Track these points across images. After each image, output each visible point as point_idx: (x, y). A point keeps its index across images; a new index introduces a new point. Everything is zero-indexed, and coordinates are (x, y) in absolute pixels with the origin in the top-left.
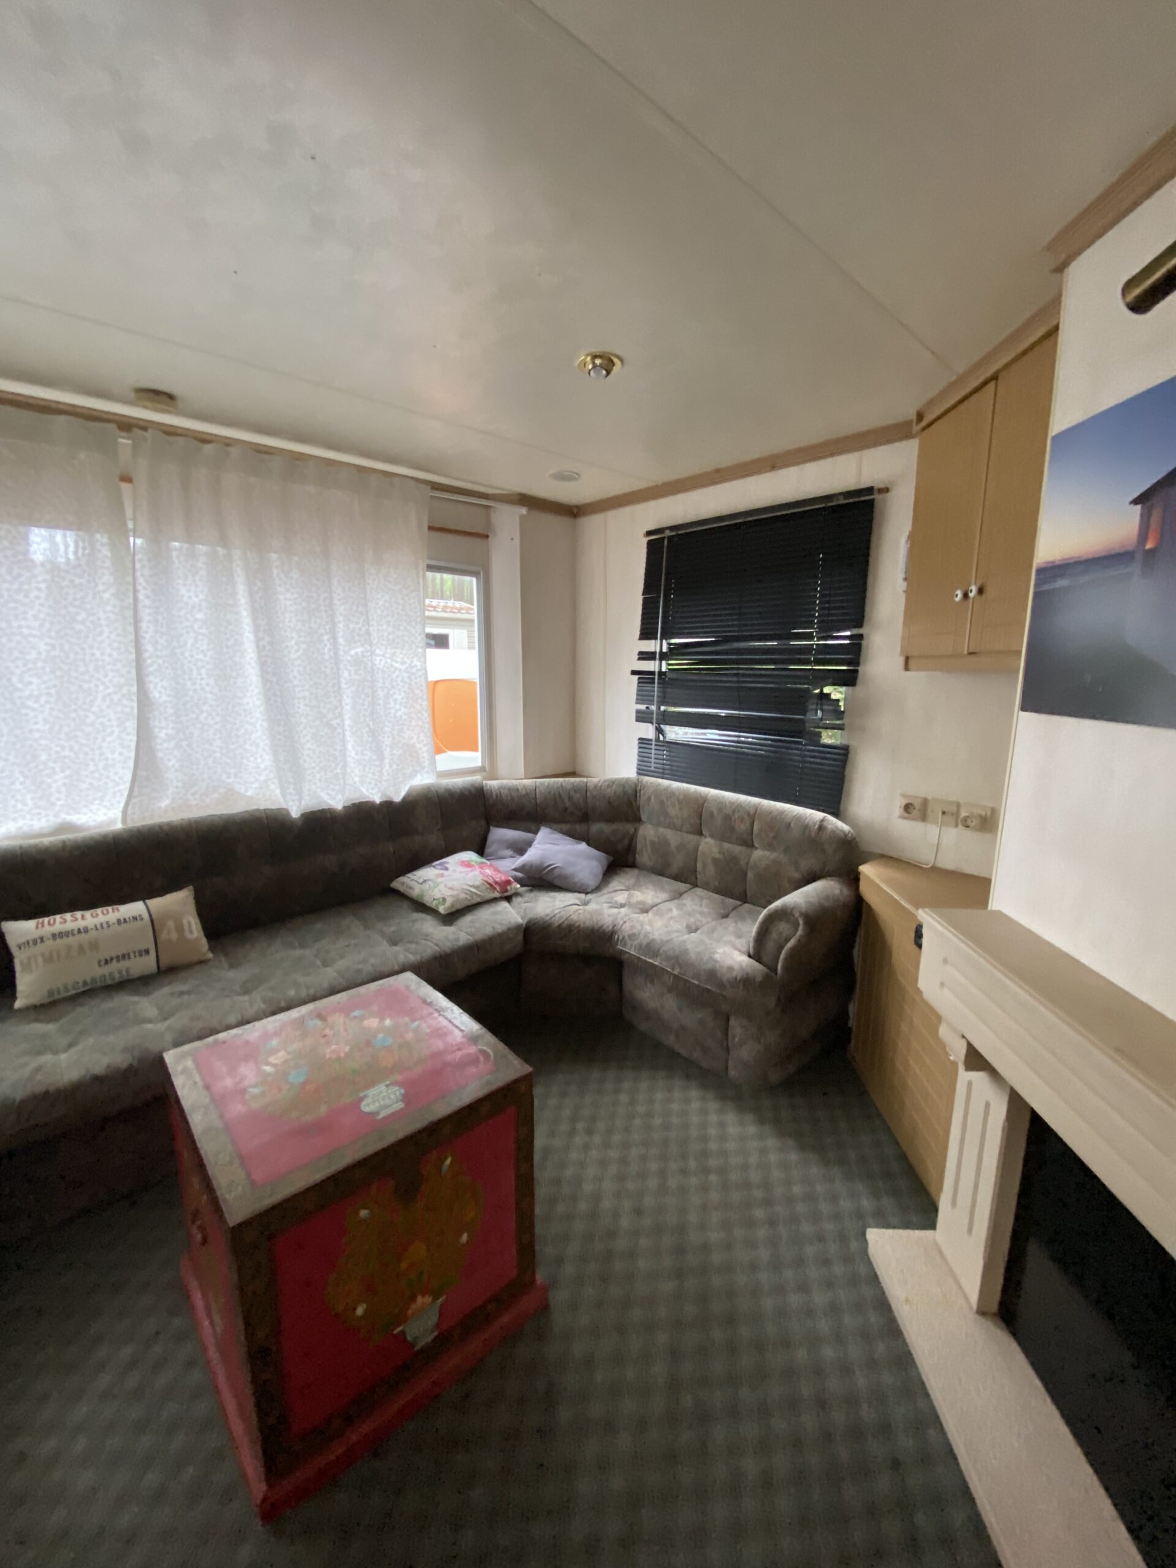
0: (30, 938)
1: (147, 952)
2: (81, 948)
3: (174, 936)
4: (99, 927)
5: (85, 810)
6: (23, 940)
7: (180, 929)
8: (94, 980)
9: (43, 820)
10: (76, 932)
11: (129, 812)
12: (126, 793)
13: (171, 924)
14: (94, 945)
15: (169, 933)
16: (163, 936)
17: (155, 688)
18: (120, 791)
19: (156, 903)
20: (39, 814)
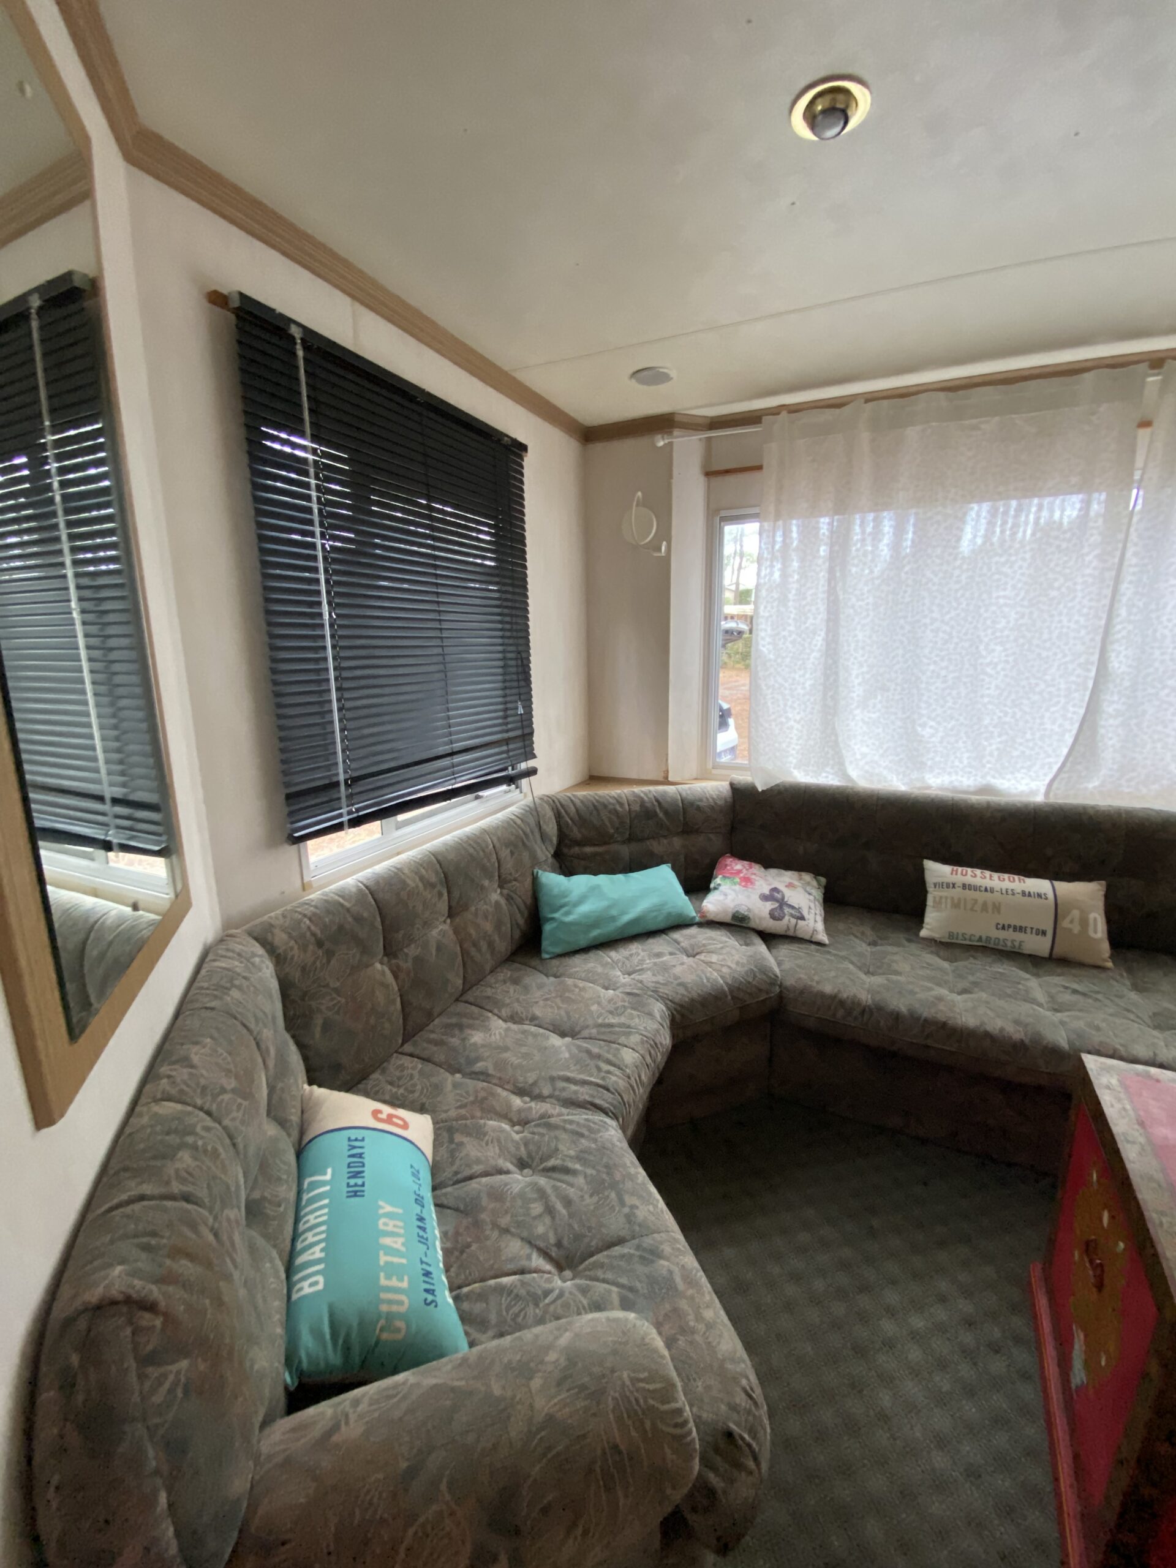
0: (946, 880)
1: (1044, 933)
2: (985, 905)
3: (1076, 929)
4: (1004, 892)
5: (1009, 776)
6: (940, 880)
7: (1084, 922)
8: (988, 939)
9: (972, 779)
10: (983, 889)
11: (1055, 785)
12: (1056, 768)
13: (1076, 913)
14: (997, 908)
15: (1072, 922)
16: (1065, 924)
17: (1117, 657)
18: (1050, 764)
19: (1063, 887)
20: (970, 773)
